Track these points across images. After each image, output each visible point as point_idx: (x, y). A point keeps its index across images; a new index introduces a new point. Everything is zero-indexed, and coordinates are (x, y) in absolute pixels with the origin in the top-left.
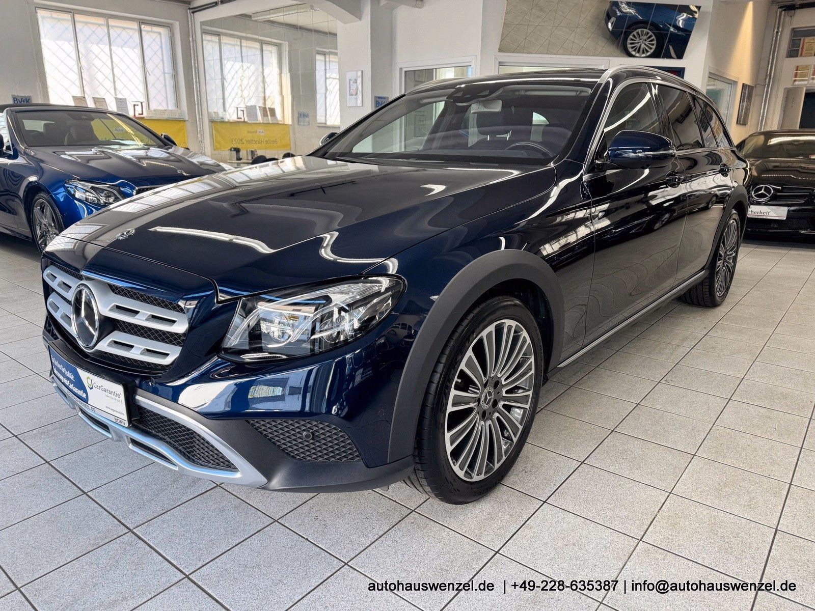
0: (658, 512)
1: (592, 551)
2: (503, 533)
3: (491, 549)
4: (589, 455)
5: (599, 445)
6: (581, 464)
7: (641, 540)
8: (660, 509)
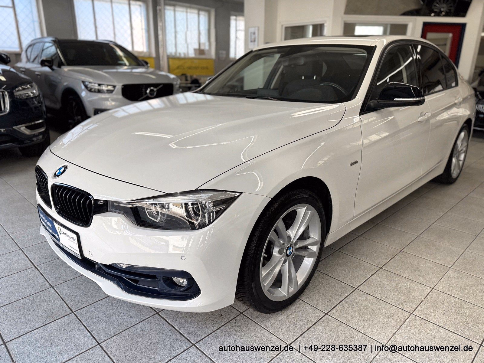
0: (424, 299)
1: (382, 317)
2: (330, 304)
3: (323, 312)
4: (385, 264)
5: (392, 259)
6: (380, 269)
7: (412, 313)
8: (426, 297)
